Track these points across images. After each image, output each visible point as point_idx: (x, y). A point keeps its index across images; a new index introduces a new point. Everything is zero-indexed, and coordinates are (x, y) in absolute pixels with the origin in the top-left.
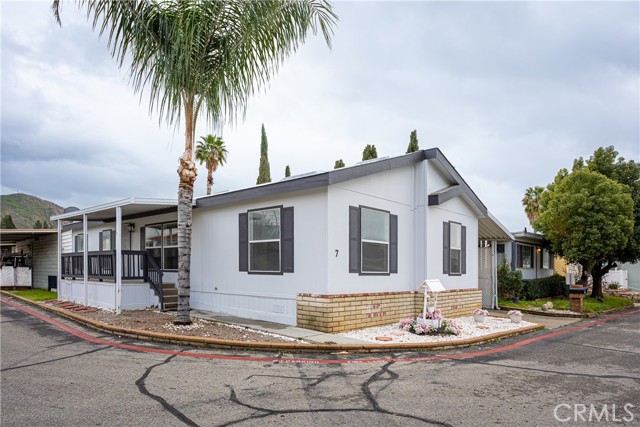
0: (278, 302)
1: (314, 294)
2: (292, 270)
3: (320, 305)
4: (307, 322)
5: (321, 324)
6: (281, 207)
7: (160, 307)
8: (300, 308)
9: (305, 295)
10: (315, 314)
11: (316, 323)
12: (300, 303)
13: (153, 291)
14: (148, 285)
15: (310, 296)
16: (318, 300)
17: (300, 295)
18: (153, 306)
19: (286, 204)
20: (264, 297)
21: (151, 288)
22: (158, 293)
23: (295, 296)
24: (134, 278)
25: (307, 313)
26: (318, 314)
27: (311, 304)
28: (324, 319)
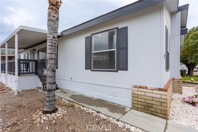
1: (149, 86)
2: (126, 69)
3: (159, 96)
4: (143, 107)
6: (117, 28)
7: (42, 88)
8: (134, 96)
9: (140, 87)
10: (151, 102)
11: (153, 110)
12: (135, 92)
13: (39, 80)
14: (37, 76)
15: (146, 88)
16: (154, 91)
17: (135, 87)
18: (39, 88)
19: (120, 26)
21: (39, 78)
22: (41, 80)
23: (131, 87)
24: (30, 73)
25: (143, 100)
26: (154, 103)
27: (147, 94)
28: (161, 108)
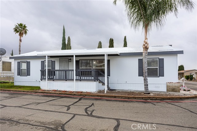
0: (157, 85)
1: (174, 82)
2: (163, 76)
3: (177, 85)
4: (171, 90)
5: (177, 90)
8: (167, 86)
9: (170, 83)
10: (175, 88)
11: (175, 90)
15: (173, 83)
17: (168, 83)
20: (151, 84)
23: (166, 83)
25: (172, 88)
27: (173, 85)
28: (178, 89)
